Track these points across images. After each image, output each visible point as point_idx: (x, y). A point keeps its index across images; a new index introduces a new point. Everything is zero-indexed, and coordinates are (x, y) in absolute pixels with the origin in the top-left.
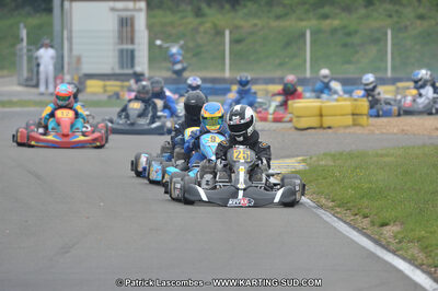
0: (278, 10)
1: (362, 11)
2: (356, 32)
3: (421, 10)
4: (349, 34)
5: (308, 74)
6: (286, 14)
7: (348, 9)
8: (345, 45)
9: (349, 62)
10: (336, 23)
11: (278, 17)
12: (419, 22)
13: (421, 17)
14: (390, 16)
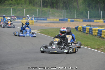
0: (3, 5)
1: (17, 6)
2: (16, 9)
3: (27, 6)
4: (15, 9)
5: (11, 16)
6: (5, 6)
7: (14, 5)
8: (15, 11)
9: (15, 14)
10: (13, 7)
11: (3, 6)
12: (26, 8)
13: (27, 7)
14: (21, 7)
